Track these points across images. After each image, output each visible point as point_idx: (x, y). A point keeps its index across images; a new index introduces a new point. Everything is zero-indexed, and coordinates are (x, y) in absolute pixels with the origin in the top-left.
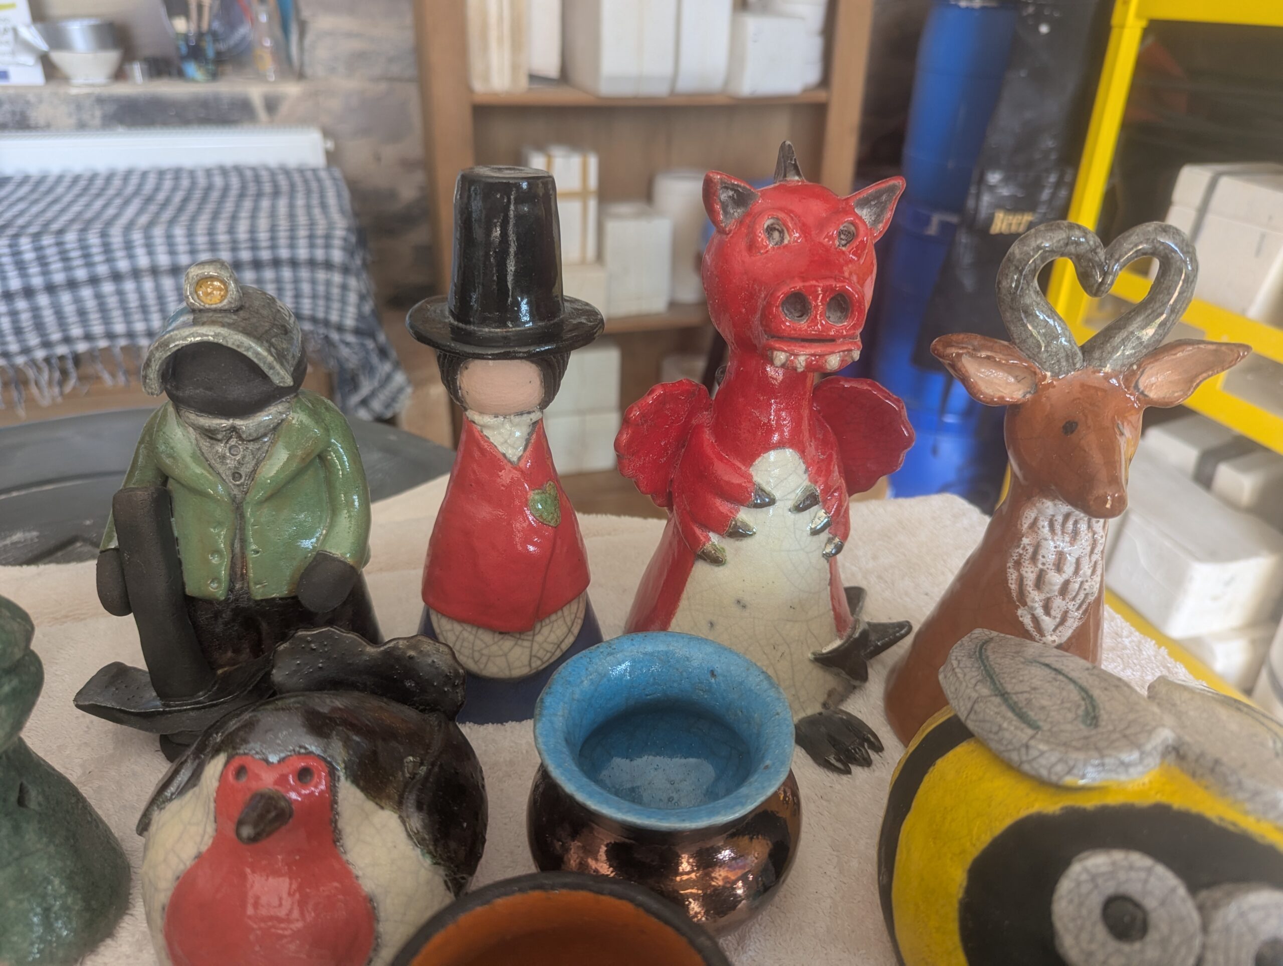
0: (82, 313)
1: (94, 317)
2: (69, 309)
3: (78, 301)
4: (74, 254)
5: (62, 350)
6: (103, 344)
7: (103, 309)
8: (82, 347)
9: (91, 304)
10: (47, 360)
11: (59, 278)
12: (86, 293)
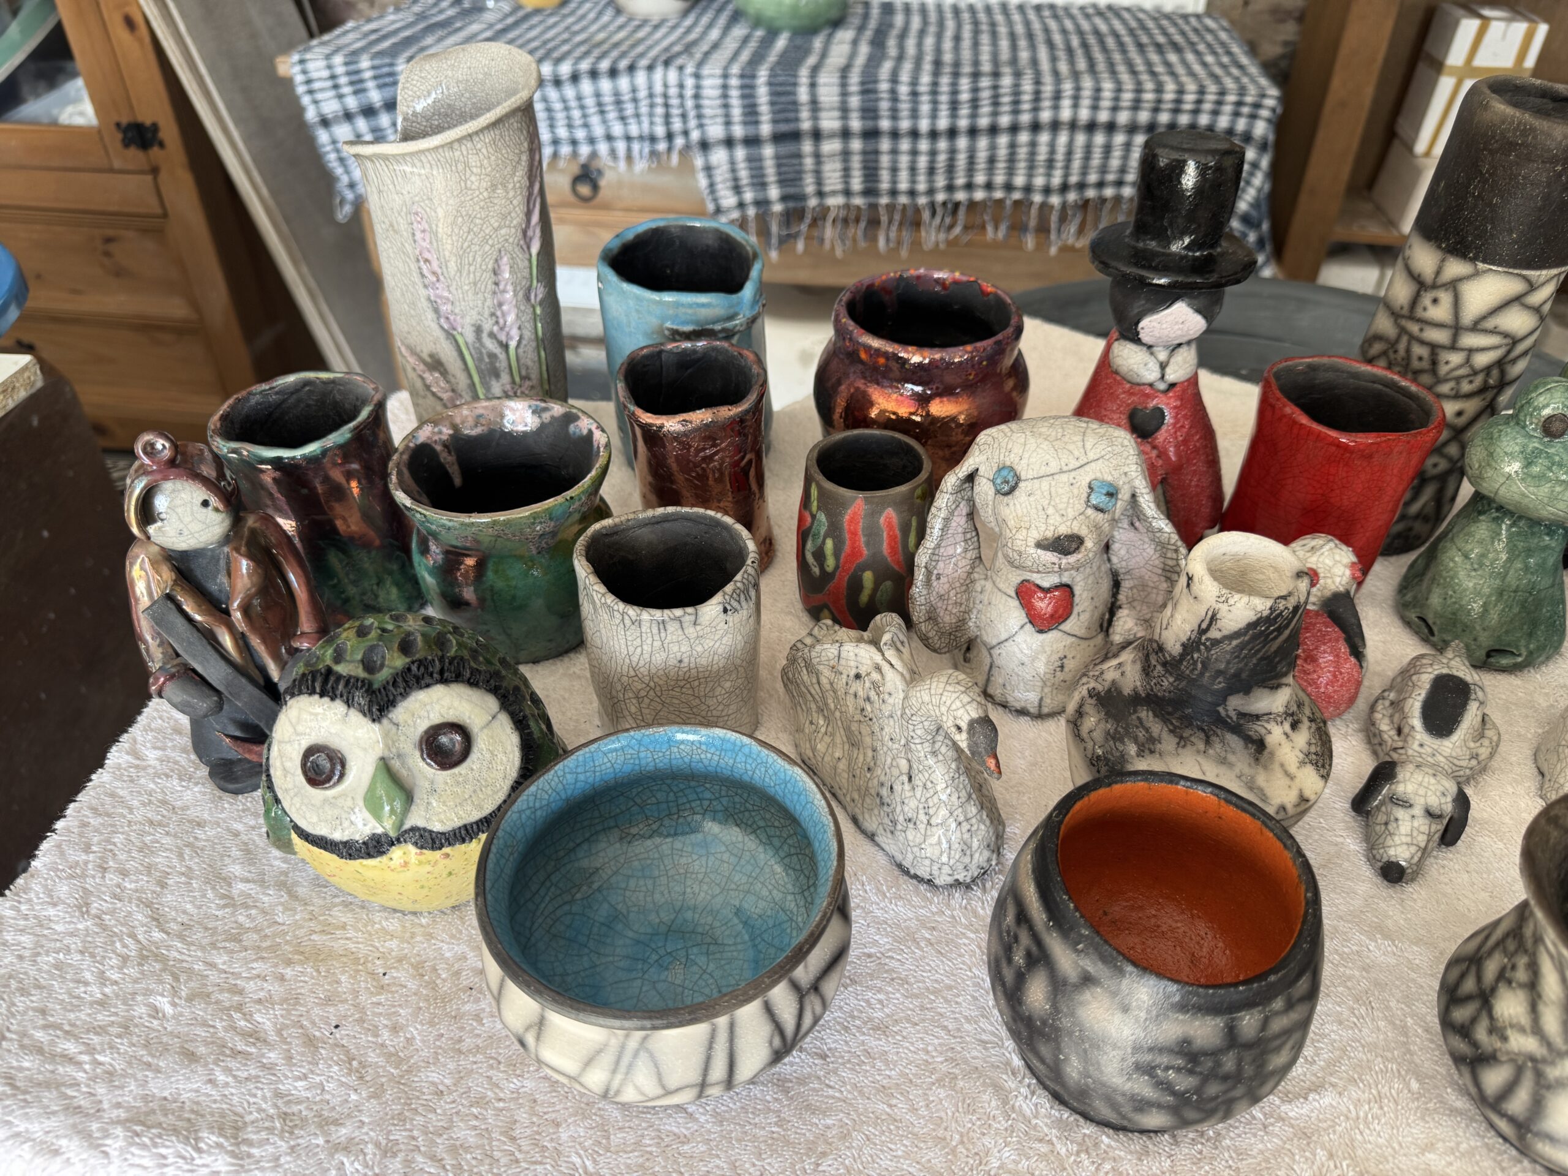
0: (992, 160)
1: (1001, 165)
2: (982, 155)
3: (993, 147)
4: (1006, 99)
5: (961, 196)
6: (998, 195)
7: (1012, 159)
8: (979, 195)
9: (1002, 152)
10: (944, 204)
11: (984, 122)
12: (1003, 140)
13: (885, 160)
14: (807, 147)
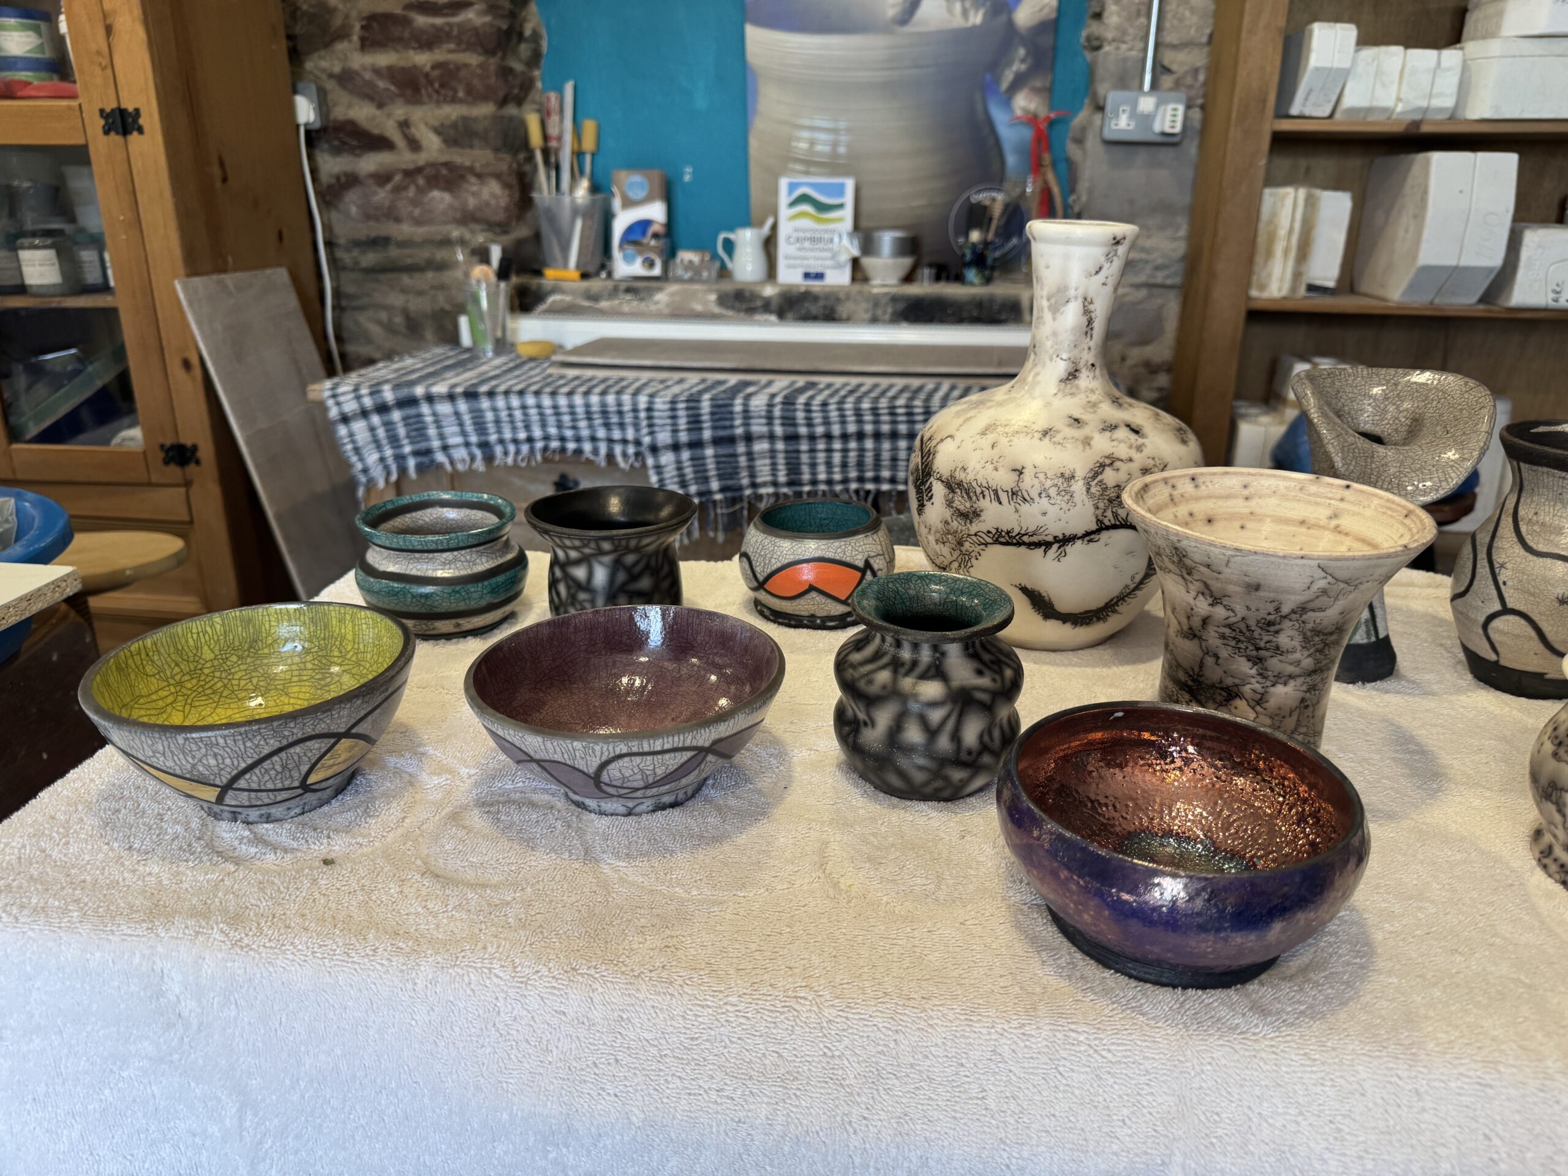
0: (894, 460)
2: (886, 455)
3: (894, 449)
4: (901, 412)
13: (805, 458)
14: (741, 448)
